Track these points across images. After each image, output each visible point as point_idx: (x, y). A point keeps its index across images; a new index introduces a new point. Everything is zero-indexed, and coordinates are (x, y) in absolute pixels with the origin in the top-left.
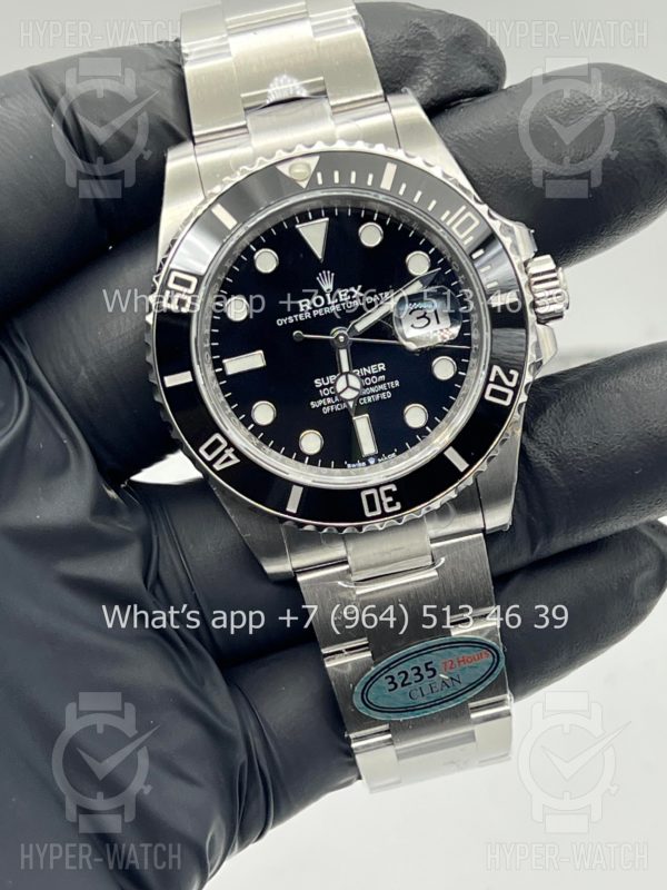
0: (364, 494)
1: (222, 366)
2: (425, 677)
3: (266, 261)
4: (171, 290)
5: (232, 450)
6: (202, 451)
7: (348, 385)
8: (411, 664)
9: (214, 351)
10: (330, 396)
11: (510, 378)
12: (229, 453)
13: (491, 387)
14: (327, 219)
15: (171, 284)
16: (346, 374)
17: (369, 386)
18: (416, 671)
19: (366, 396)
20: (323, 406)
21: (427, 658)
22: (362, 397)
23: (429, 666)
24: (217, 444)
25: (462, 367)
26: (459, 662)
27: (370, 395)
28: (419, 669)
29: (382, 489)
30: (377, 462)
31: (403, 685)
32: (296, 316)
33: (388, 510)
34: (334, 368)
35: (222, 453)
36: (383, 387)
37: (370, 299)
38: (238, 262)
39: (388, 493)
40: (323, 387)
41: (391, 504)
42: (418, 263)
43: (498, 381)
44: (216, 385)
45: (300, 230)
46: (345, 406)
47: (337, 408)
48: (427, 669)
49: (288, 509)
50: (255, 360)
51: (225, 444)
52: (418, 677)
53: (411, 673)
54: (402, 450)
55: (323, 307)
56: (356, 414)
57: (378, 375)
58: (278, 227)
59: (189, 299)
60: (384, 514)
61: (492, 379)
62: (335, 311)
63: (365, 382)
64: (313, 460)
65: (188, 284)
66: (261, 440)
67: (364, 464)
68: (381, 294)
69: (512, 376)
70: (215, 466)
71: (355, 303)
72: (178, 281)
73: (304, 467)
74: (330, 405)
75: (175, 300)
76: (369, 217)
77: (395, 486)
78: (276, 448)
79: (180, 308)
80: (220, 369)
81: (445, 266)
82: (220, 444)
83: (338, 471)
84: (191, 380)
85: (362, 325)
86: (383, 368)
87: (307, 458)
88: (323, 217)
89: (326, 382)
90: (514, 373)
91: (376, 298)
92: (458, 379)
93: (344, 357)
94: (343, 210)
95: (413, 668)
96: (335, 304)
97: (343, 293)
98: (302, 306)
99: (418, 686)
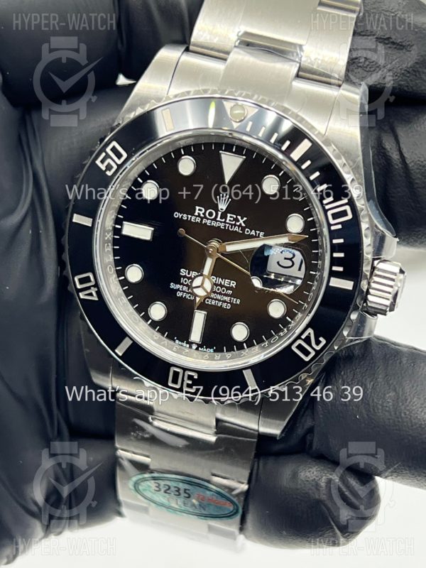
0: (173, 369)
1: (121, 225)
2: (182, 496)
3: (187, 166)
4: (107, 153)
5: (96, 289)
6: (76, 279)
8: (175, 484)
9: (120, 211)
10: (187, 285)
11: (318, 342)
12: (93, 291)
13: (299, 342)
14: (244, 157)
15: (108, 150)
16: (205, 276)
17: (217, 293)
18: (176, 489)
19: (213, 299)
20: (178, 290)
21: (188, 487)
22: (209, 298)
25: (290, 313)
27: (216, 300)
28: (179, 489)
29: (188, 373)
30: (197, 349)
31: (165, 492)
32: (190, 216)
33: (185, 388)
34: (199, 269)
35: (89, 288)
36: (227, 299)
37: (248, 232)
38: (167, 156)
39: (190, 377)
40: (185, 277)
41: (189, 386)
42: (295, 224)
43: (308, 340)
44: (109, 236)
45: (222, 155)
46: (193, 298)
47: (187, 297)
48: (185, 492)
49: (116, 351)
50: (142, 232)
51: (93, 282)
52: (177, 493)
53: (172, 489)
54: (219, 350)
55: (212, 220)
56: (198, 309)
57: (228, 288)
58: (208, 145)
59: (115, 167)
60: (181, 390)
61: (303, 337)
62: (219, 227)
63: (215, 289)
64: (154, 324)
65: (119, 156)
66: (124, 291)
67: (188, 346)
68: (258, 232)
69: (320, 342)
70: (80, 294)
71: (236, 229)
72: (114, 149)
73: (144, 326)
74: (184, 292)
75: (106, 163)
76: (276, 171)
77: (197, 375)
78: (132, 302)
79: (106, 170)
80: (119, 227)
81: (315, 235)
82: (90, 281)
83: (167, 341)
84: (90, 225)
85: (232, 247)
86: (234, 285)
87: (150, 321)
88: (243, 155)
89: (189, 274)
90: (323, 341)
91: (253, 233)
92: (283, 321)
93: (209, 264)
94: (260, 156)
95: (175, 487)
96: (221, 222)
97: (231, 217)
98: (197, 211)
99: (175, 497)
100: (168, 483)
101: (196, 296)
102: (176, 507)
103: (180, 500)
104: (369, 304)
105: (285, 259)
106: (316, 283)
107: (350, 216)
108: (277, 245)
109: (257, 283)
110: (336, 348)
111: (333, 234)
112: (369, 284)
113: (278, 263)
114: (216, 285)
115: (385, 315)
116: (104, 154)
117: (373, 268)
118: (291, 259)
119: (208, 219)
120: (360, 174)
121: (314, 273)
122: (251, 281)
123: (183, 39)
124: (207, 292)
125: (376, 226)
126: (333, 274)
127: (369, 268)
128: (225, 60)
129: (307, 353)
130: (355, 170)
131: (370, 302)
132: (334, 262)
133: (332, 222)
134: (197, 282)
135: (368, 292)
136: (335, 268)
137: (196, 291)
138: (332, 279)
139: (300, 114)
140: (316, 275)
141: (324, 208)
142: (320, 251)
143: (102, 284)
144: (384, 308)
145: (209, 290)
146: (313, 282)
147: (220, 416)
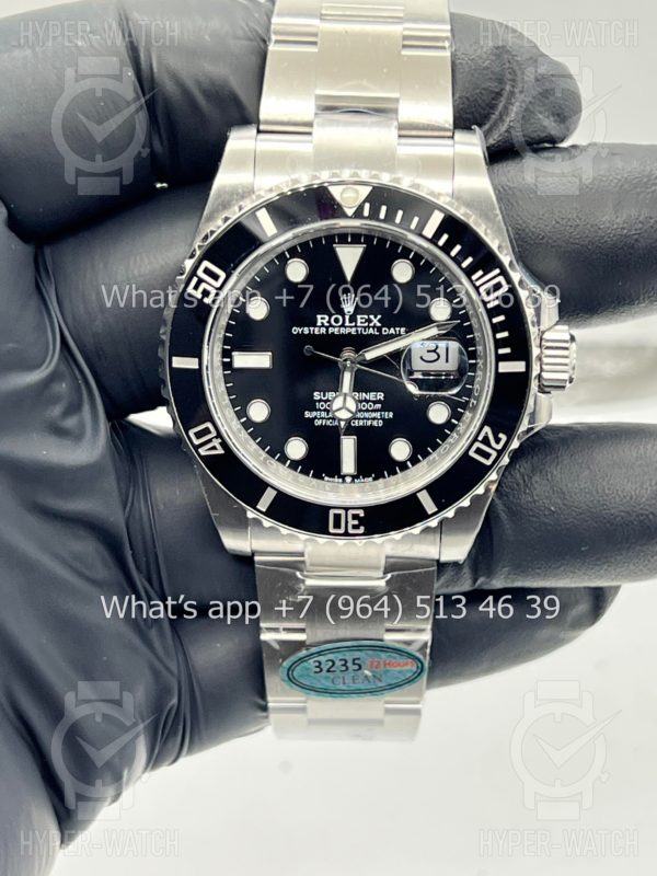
0: (332, 512)
1: (231, 357)
2: (350, 670)
3: (297, 271)
4: (198, 277)
5: (219, 440)
6: (191, 434)
7: (343, 405)
8: (340, 656)
9: (226, 341)
10: (325, 410)
11: (498, 440)
12: (216, 442)
13: (477, 445)
14: (364, 246)
15: (200, 272)
16: (345, 395)
17: (364, 411)
18: (343, 662)
19: (359, 419)
20: (316, 418)
21: (357, 654)
22: (355, 419)
23: (356, 662)
24: (207, 431)
25: (456, 415)
26: (385, 664)
27: (363, 419)
28: (346, 662)
29: (351, 512)
30: (353, 481)
31: (328, 671)
32: (312, 329)
33: (351, 531)
34: (336, 386)
35: (210, 441)
36: (378, 415)
37: (385, 331)
38: (270, 264)
39: (355, 517)
40: (320, 401)
41: (354, 527)
43: (486, 441)
44: (220, 373)
45: (337, 249)
46: (336, 423)
47: (328, 423)
48: (354, 664)
49: (258, 507)
50: (260, 360)
51: (214, 434)
52: (344, 668)
53: (338, 663)
54: (380, 476)
56: (345, 435)
57: (375, 402)
58: (317, 241)
59: (213, 292)
60: (346, 534)
61: (480, 438)
62: (350, 333)
63: (361, 406)
64: (294, 465)
65: (216, 277)
66: (249, 434)
67: (341, 480)
68: (398, 329)
69: (500, 439)
70: (200, 450)
71: (371, 331)
72: (207, 271)
73: (283, 470)
74: (323, 418)
75: (201, 289)
76: (405, 253)
77: (363, 512)
78: (262, 445)
79: (203, 297)
80: (228, 360)
81: (466, 317)
82: (210, 432)
83: (315, 481)
84: (197, 367)
85: (371, 355)
86: (381, 397)
87: (289, 462)
88: (361, 243)
89: (324, 396)
90: (503, 437)
91: (392, 331)
92: (449, 426)
93: (347, 379)
94: (382, 240)
95: (341, 660)
99: (341, 675)
100: (331, 656)
101: (340, 420)
102: (344, 688)
103: (348, 676)
105: (429, 351)
106: (479, 373)
109: (413, 389)
111: (492, 313)
112: (541, 360)
113: (421, 358)
114: (361, 402)
116: (195, 280)
118: (434, 351)
121: (474, 362)
122: (406, 388)
124: (351, 412)
126: (500, 358)
128: (311, 134)
129: (487, 456)
131: (546, 380)
132: (499, 344)
134: (337, 404)
135: (541, 370)
136: (501, 351)
137: (338, 414)
138: (501, 364)
140: (478, 363)
141: (474, 285)
142: (478, 334)
144: (562, 383)
145: (354, 410)
146: (475, 372)
147: (390, 553)
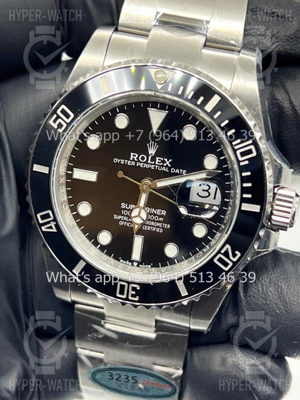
0: (120, 283)
1: (72, 171)
2: (130, 382)
3: (122, 121)
4: (57, 114)
5: (55, 223)
6: (38, 216)
7: (139, 215)
8: (124, 373)
9: (71, 160)
10: (127, 216)
11: (234, 255)
12: (53, 224)
13: (220, 256)
14: (167, 112)
15: (59, 112)
16: (141, 208)
17: (152, 221)
18: (126, 377)
19: (148, 225)
20: (120, 219)
21: (135, 375)
22: (146, 225)
23: (134, 378)
24: (48, 216)
25: (211, 233)
26: (152, 383)
27: (150, 226)
28: (128, 377)
29: (132, 285)
30: (138, 266)
31: (117, 380)
32: (126, 161)
33: (130, 298)
34: (136, 202)
35: (49, 222)
36: (159, 225)
37: (173, 170)
38: (106, 114)
39: (134, 289)
40: (125, 209)
41: (133, 296)
42: (211, 162)
43: (226, 254)
44: (63, 180)
45: (150, 111)
46: (133, 226)
47: (128, 225)
48: (133, 379)
49: (73, 271)
50: (90, 176)
51: (52, 218)
53: (123, 377)
54: (155, 265)
55: (144, 163)
56: (137, 234)
57: (160, 216)
58: (137, 104)
59: (65, 125)
60: (127, 299)
61: (222, 252)
62: (150, 168)
63: (150, 217)
64: (102, 248)
65: (68, 116)
66: (77, 223)
67: (130, 263)
68: (181, 170)
69: (236, 255)
70: (42, 228)
71: (164, 169)
72: (63, 111)
73: (95, 250)
74: (125, 221)
75: (57, 123)
76: (193, 121)
77: (139, 286)
78: (84, 231)
79: (58, 128)
81: (227, 170)
82: (50, 217)
83: (114, 261)
84: (47, 173)
85: (161, 184)
86: (164, 214)
87: (99, 245)
88: (166, 110)
89: (128, 207)
90: (239, 254)
91: (177, 171)
92: (206, 240)
93: (143, 198)
94: (180, 111)
95: (125, 375)
96: (152, 164)
97: (159, 160)
98: (132, 157)
99: (125, 383)
100: (118, 372)
101: (135, 223)
102: (126, 390)
103: (129, 385)
104: (273, 223)
105: (203, 190)
106: (230, 208)
107: (254, 154)
108: (197, 180)
109: (183, 211)
110: (249, 259)
111: (242, 169)
112: (272, 207)
113: (198, 194)
114: (151, 214)
115: (286, 230)
116: (55, 116)
117: (275, 194)
118: (207, 191)
119: (141, 162)
120: (260, 120)
121: (228, 200)
122: (178, 209)
123: (113, 22)
124: (143, 220)
125: (275, 160)
126: (243, 200)
127: (272, 194)
128: (148, 36)
129: (226, 264)
130: (256, 117)
131: (274, 221)
132: (244, 190)
133: (240, 159)
134: (135, 213)
135: (272, 213)
136: (245, 196)
137: (134, 220)
138: (243, 204)
139: (209, 75)
140: (230, 202)
141: (233, 148)
142: (232, 182)
143: (60, 218)
144: (285, 225)
145: (145, 218)
146: (227, 208)
147: (158, 318)
